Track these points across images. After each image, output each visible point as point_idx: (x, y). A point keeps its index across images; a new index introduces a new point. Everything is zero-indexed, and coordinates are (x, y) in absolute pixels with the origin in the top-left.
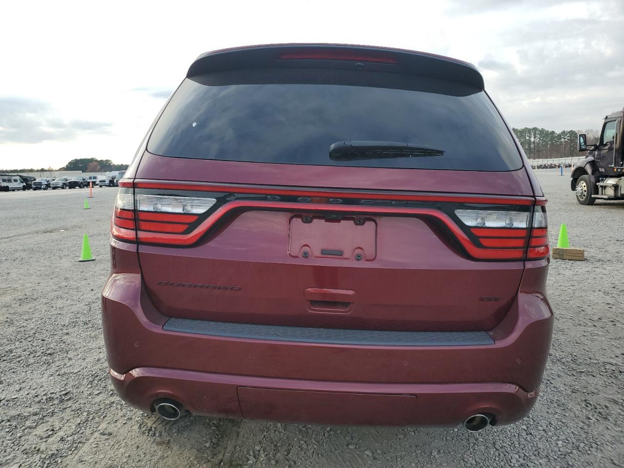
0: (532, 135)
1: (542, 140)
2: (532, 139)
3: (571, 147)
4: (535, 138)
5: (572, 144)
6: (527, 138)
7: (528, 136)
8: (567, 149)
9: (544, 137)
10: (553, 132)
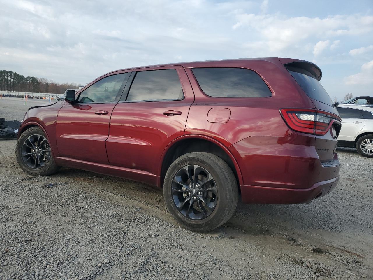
0: (9, 76)
1: (16, 80)
2: (9, 78)
3: (33, 87)
4: (10, 78)
5: (34, 85)
6: (6, 77)
7: (6, 76)
8: (31, 87)
9: (16, 78)
10: (22, 76)
